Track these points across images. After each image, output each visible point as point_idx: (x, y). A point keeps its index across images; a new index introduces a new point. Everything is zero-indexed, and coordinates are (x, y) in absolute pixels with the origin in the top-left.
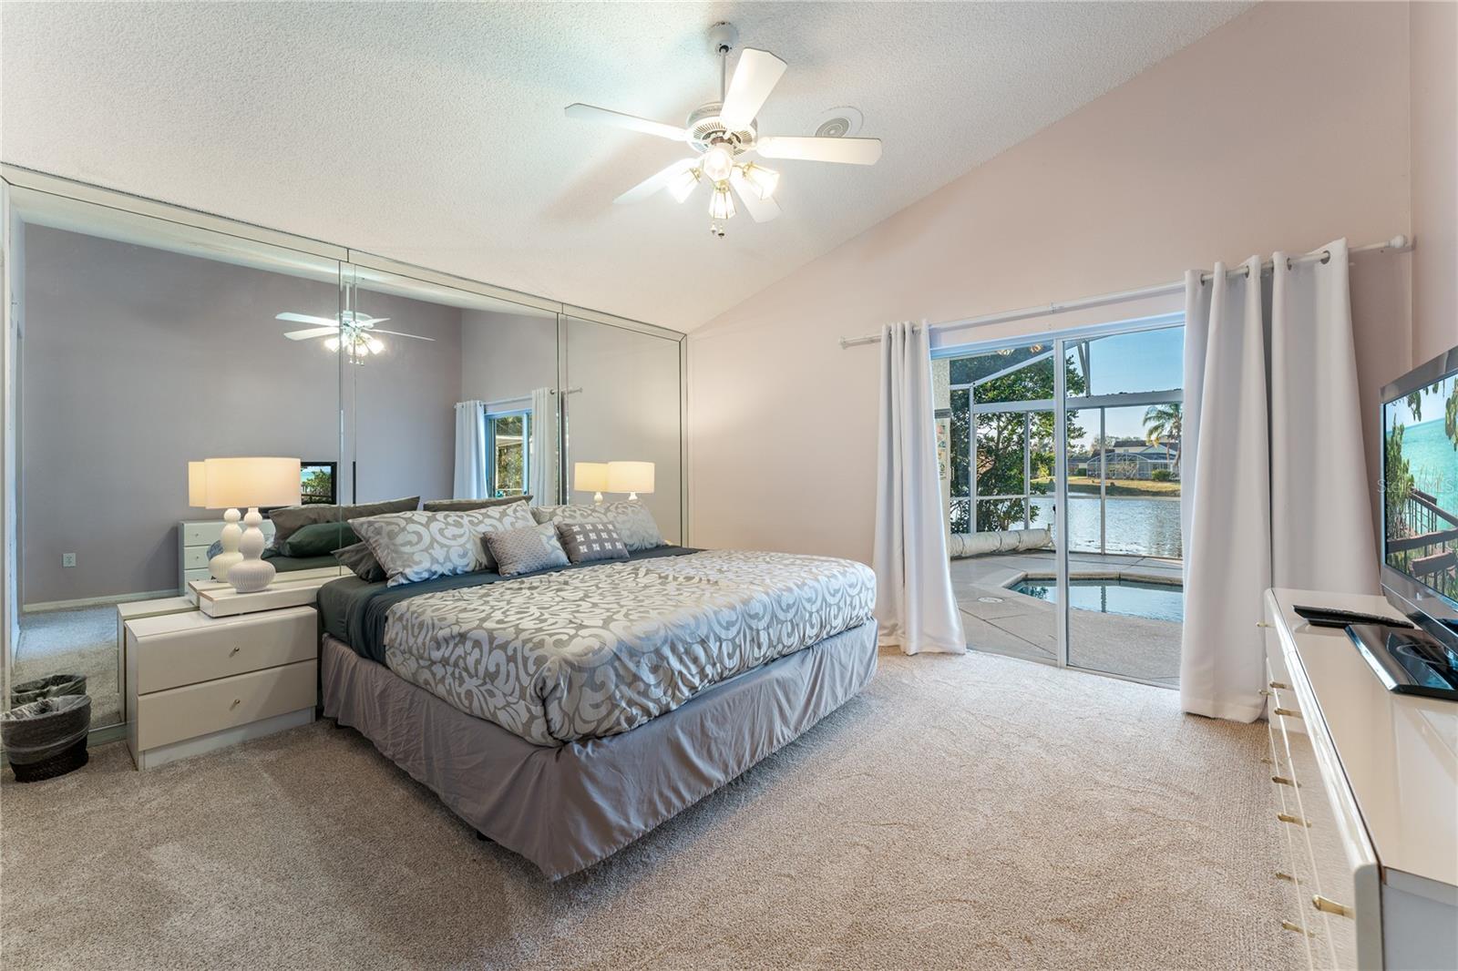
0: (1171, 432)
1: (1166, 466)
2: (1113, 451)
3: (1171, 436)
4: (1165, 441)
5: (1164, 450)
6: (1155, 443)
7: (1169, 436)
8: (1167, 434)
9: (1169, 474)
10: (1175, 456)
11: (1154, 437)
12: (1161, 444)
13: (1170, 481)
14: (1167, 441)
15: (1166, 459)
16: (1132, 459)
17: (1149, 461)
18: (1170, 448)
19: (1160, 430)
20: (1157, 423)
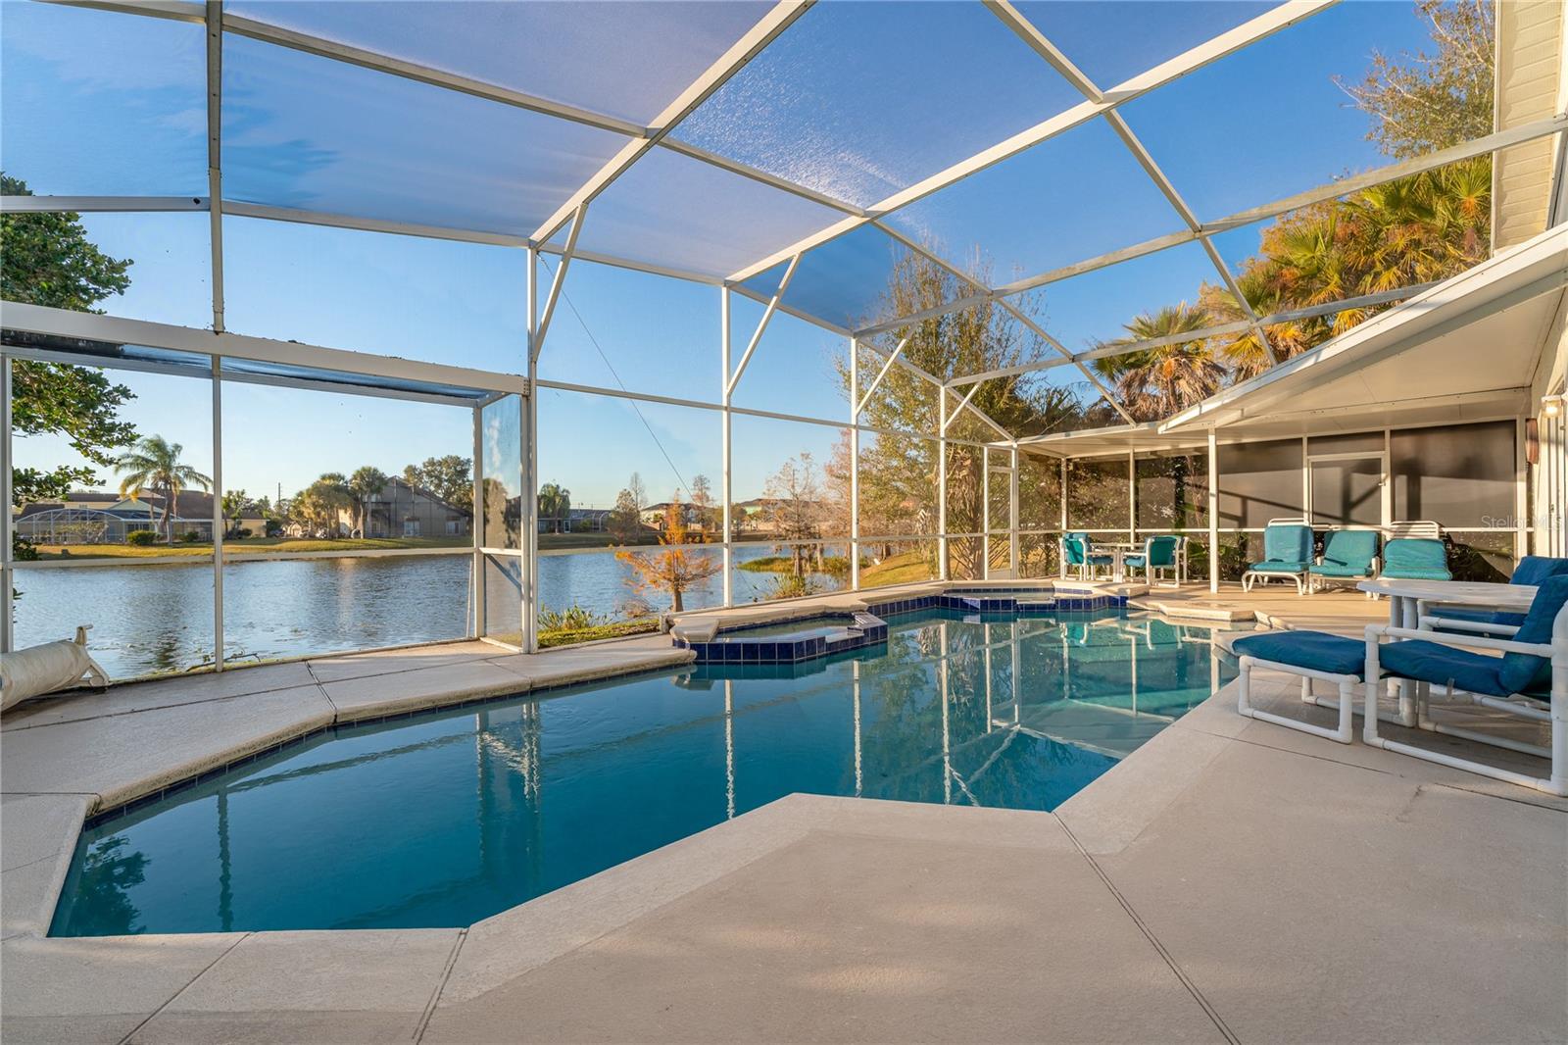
0: (156, 485)
1: (146, 526)
2: (62, 506)
3: (156, 490)
4: (148, 495)
5: (147, 507)
6: (132, 496)
7: (153, 490)
8: (149, 487)
9: (152, 536)
10: (161, 514)
11: (131, 489)
12: (139, 498)
13: (155, 545)
14: (150, 496)
15: (149, 517)
16: (96, 517)
17: (123, 520)
18: (153, 505)
19: (139, 481)
20: (136, 472)
